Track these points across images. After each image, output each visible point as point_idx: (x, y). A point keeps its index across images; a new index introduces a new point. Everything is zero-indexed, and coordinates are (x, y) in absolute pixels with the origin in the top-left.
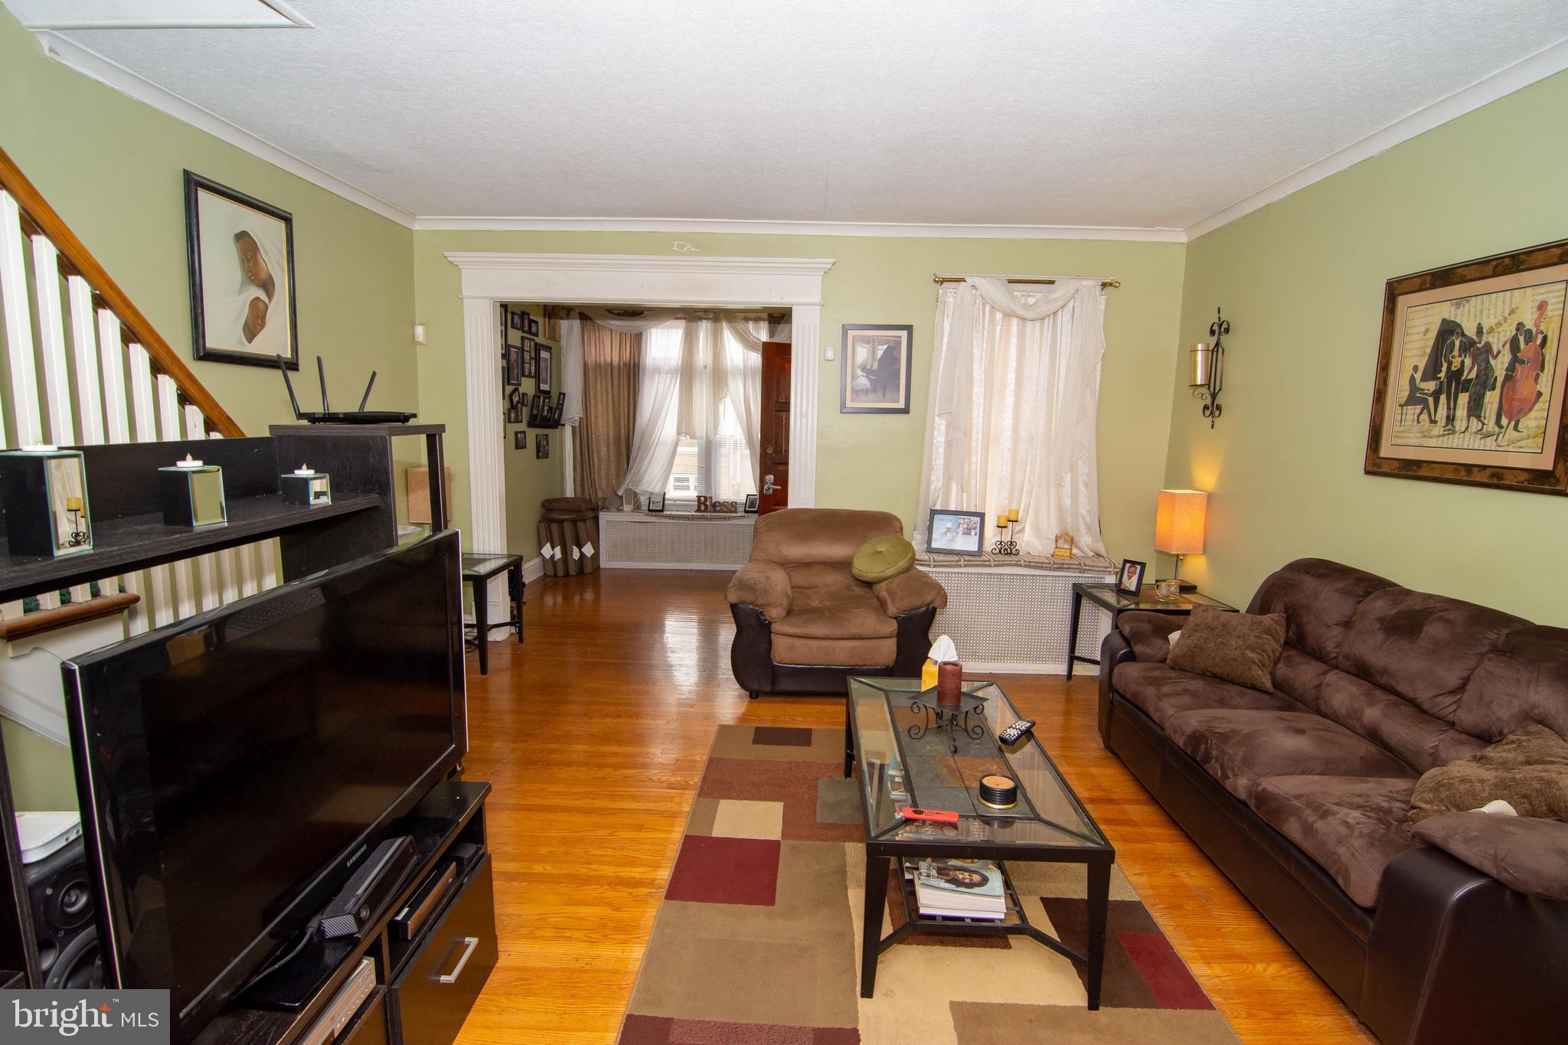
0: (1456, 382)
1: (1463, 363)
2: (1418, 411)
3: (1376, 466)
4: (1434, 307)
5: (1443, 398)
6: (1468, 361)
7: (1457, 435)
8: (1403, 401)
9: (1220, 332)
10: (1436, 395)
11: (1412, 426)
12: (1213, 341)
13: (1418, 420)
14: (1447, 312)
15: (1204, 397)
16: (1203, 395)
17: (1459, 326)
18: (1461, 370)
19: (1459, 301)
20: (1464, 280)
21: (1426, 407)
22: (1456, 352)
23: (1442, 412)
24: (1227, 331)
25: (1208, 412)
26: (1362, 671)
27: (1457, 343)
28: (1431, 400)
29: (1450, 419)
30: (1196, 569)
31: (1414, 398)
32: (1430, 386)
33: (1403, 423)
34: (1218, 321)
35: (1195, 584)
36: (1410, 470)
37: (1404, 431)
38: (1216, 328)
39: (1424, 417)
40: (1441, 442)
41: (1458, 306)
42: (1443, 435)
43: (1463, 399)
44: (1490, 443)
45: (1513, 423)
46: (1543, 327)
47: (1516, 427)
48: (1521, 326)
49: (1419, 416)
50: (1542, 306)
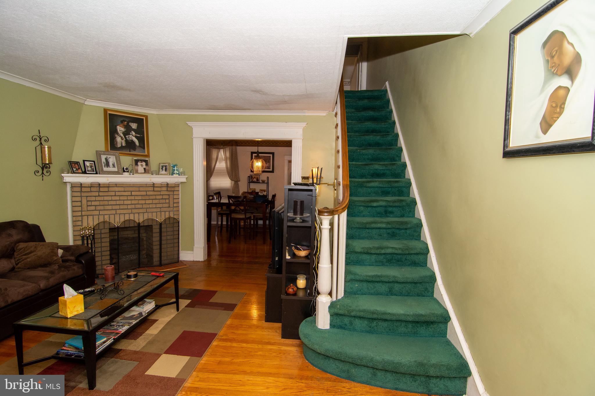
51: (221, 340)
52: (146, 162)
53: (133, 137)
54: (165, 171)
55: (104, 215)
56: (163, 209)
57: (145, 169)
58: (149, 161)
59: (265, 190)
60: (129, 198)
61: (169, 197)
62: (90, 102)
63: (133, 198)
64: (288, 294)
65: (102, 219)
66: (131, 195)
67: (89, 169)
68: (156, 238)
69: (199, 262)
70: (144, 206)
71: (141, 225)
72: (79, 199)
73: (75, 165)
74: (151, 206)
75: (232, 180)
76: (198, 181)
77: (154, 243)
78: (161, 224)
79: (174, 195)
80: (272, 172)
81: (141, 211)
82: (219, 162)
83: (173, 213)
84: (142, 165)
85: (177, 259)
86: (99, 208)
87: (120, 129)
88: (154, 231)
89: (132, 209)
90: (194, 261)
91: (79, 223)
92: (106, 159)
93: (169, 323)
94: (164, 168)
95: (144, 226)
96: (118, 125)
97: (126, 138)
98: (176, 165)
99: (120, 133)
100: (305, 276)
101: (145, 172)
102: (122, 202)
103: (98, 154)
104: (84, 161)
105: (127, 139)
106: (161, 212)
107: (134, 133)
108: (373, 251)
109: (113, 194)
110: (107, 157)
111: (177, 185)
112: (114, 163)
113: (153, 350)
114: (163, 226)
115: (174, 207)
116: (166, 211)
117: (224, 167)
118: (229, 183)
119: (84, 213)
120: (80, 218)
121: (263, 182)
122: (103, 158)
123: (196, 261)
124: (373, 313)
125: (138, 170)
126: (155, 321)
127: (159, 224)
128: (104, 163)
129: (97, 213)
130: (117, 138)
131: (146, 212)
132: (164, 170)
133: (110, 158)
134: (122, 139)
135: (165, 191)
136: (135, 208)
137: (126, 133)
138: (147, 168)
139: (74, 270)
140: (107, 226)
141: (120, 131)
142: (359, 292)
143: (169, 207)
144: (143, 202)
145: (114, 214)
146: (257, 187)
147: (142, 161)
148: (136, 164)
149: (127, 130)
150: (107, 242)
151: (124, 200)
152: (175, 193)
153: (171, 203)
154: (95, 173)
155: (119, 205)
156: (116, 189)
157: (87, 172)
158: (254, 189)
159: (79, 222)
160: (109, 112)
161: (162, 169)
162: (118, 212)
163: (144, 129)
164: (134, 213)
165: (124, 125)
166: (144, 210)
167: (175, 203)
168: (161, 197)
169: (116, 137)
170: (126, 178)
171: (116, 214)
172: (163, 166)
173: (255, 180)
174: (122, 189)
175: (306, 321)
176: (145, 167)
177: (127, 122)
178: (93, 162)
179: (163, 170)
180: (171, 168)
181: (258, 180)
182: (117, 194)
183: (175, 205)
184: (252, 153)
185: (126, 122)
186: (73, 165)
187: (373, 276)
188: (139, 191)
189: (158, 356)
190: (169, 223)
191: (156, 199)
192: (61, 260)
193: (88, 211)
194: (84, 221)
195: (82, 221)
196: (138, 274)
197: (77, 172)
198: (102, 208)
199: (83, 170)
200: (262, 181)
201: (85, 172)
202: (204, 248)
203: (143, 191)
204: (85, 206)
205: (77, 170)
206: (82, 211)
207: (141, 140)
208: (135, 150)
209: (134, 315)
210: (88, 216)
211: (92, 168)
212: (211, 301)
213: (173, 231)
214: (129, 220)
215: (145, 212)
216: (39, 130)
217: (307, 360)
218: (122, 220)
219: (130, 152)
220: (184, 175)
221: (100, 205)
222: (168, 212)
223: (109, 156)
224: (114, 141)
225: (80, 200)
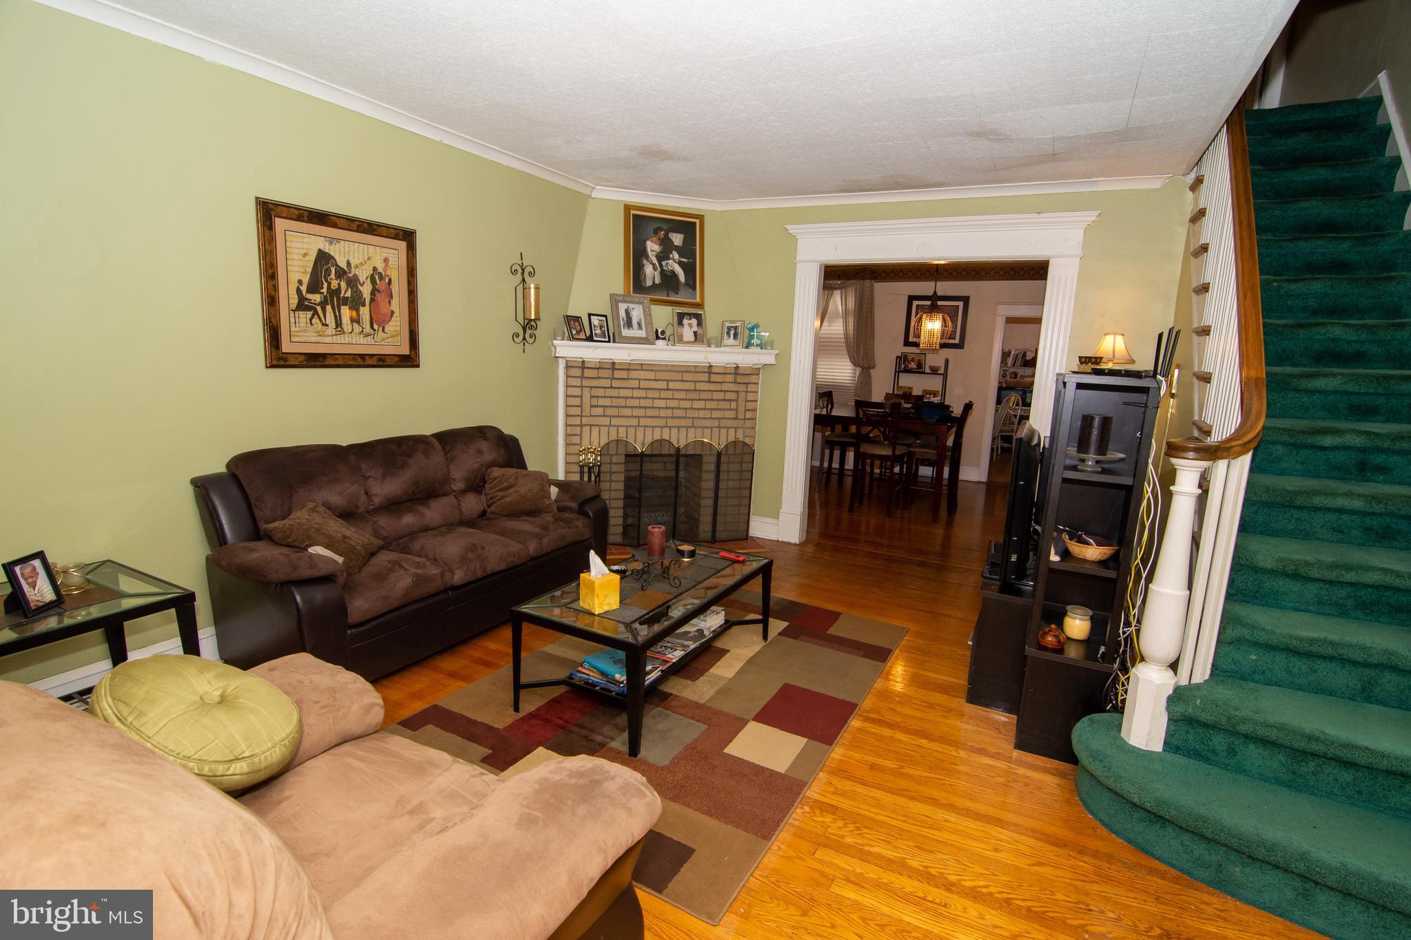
0: (334, 298)
1: (339, 284)
4: (310, 237)
5: (329, 308)
6: (343, 285)
7: (346, 335)
8: (294, 307)
10: (325, 305)
11: (307, 327)
13: (311, 322)
14: (321, 244)
17: (333, 258)
18: (339, 290)
20: (335, 226)
21: (316, 313)
22: (333, 276)
23: (330, 319)
27: (333, 270)
28: (319, 308)
29: (339, 324)
31: (302, 305)
32: (317, 298)
33: (297, 325)
37: (300, 331)
39: (315, 320)
41: (331, 243)
43: (345, 310)
44: (369, 340)
45: (381, 328)
46: (388, 273)
47: (383, 331)
48: (375, 269)
49: (311, 320)
50: (386, 260)
51: (867, 719)
52: (698, 317)
53: (674, 263)
54: (734, 339)
55: (618, 427)
56: (724, 422)
57: (695, 333)
58: (703, 317)
59: (938, 392)
60: (663, 394)
61: (738, 397)
62: (602, 193)
63: (669, 394)
64: (1042, 648)
65: (613, 437)
66: (667, 389)
67: (598, 331)
68: (707, 484)
69: (789, 544)
70: (690, 414)
71: (681, 453)
72: (577, 392)
73: (574, 324)
74: (702, 414)
75: (855, 364)
76: (800, 362)
77: (704, 494)
78: (719, 454)
79: (747, 392)
80: (960, 346)
81: (683, 423)
82: (829, 322)
83: (744, 433)
84: (690, 325)
85: (745, 533)
86: (610, 412)
87: (652, 247)
88: (705, 467)
89: (666, 418)
90: (778, 541)
91: (576, 440)
92: (627, 312)
93: (751, 661)
94: (732, 332)
95: (686, 456)
96: (648, 240)
97: (661, 266)
98: (756, 326)
99: (652, 255)
100: (1091, 613)
101: (696, 340)
102: (649, 403)
103: (615, 300)
104: (590, 315)
105: (665, 268)
106: (719, 427)
107: (676, 256)
108: (1315, 573)
109: (635, 384)
110: (628, 307)
111: (755, 371)
112: (641, 320)
113: (729, 707)
114: (724, 459)
115: (745, 419)
116: (730, 428)
117: (841, 334)
118: (849, 371)
119: (585, 420)
120: (578, 430)
121: (934, 371)
122: (622, 307)
123: (783, 542)
124: (1310, 738)
125: (682, 336)
126: (724, 652)
127: (716, 453)
128: (623, 320)
129: (606, 421)
130: (645, 267)
131: (693, 427)
132: (732, 336)
133: (633, 308)
134: (655, 269)
135: (730, 383)
136: (673, 417)
137: (662, 255)
138: (700, 331)
139: (577, 527)
140: (622, 451)
141: (652, 251)
142: (1257, 677)
143: (736, 418)
144: (687, 404)
145: (636, 427)
146: (917, 384)
147: (691, 315)
148: (680, 323)
149: (664, 248)
150: (621, 481)
151: (654, 399)
152: (751, 388)
153: (741, 410)
154: (607, 340)
155: (645, 408)
156: (642, 375)
157: (595, 339)
158: (909, 388)
159: (576, 437)
160: (633, 212)
161: (728, 333)
162: (643, 422)
163: (695, 245)
164: (670, 427)
165: (659, 239)
166: (688, 423)
167: (749, 410)
168: (721, 396)
169: (643, 266)
170: (661, 353)
171: (638, 426)
172: (729, 328)
173: (913, 365)
174: (651, 375)
175: (1092, 721)
176: (695, 328)
177: (665, 231)
178: (604, 318)
179: (730, 336)
180: (747, 332)
181: (920, 365)
182: (644, 384)
183: (749, 415)
184: (911, 298)
185: (663, 232)
186: (572, 323)
187: (1311, 641)
188: (682, 381)
189: (743, 723)
190: (735, 454)
191: (712, 400)
192: (555, 507)
193: (591, 416)
194: (583, 435)
195: (581, 435)
196: (697, 552)
197: (578, 337)
198: (613, 412)
199: (588, 334)
200: (932, 370)
201: (590, 339)
202: (803, 514)
203: (690, 381)
204: (586, 407)
205: (578, 333)
206: (581, 416)
207: (690, 269)
208: (677, 293)
209: (689, 632)
210: (591, 425)
211: (603, 329)
212: (831, 631)
213: (741, 471)
214: (661, 441)
215: (690, 427)
216: (521, 253)
217: (1091, 812)
218: (649, 440)
219: (668, 296)
220: (772, 349)
221: (612, 407)
222: (734, 430)
223: (631, 306)
224: (641, 273)
225: (580, 394)
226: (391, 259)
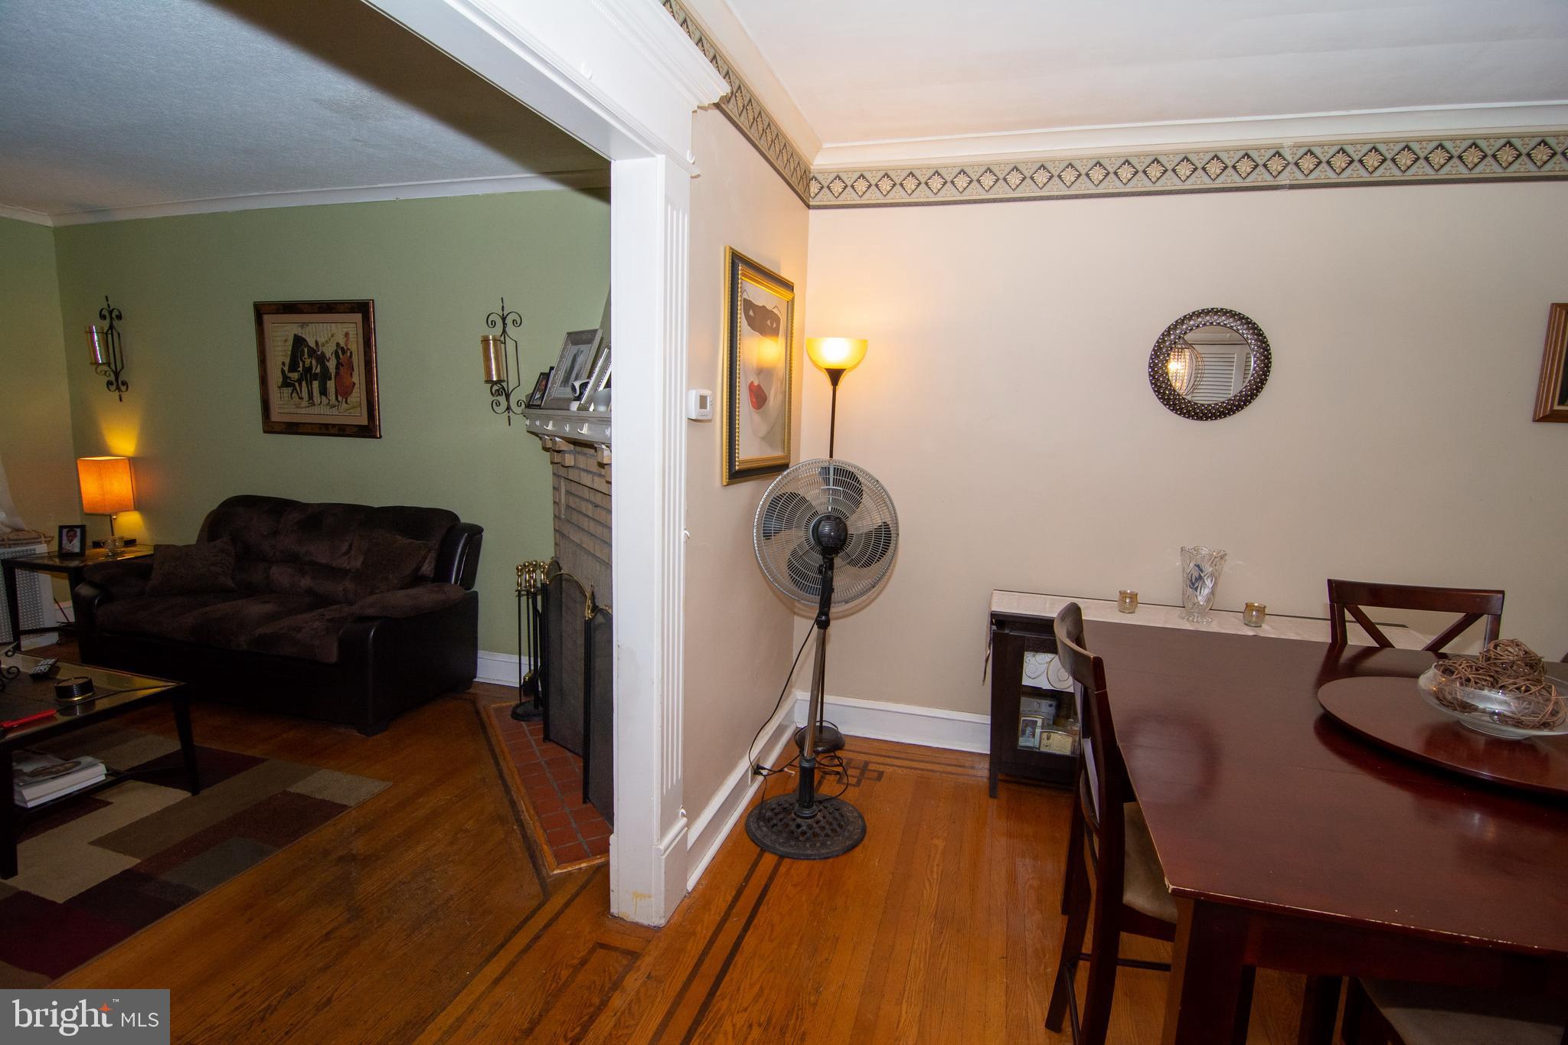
0: (308, 375)
1: (311, 362)
2: (290, 391)
3: (270, 427)
4: (287, 325)
5: (304, 383)
6: (314, 362)
8: (280, 384)
9: (111, 318)
10: (300, 381)
12: (106, 324)
13: (291, 397)
14: (296, 330)
15: (107, 374)
16: (106, 372)
17: (305, 341)
18: (310, 368)
19: (303, 325)
20: (301, 312)
21: (295, 388)
23: (305, 394)
24: (119, 317)
25: (113, 388)
26: (291, 559)
27: (306, 350)
28: (297, 384)
29: (310, 397)
30: (130, 522)
31: (286, 383)
32: (295, 376)
33: (282, 399)
34: (106, 307)
35: (133, 538)
36: (292, 428)
37: (283, 404)
38: (105, 312)
39: (295, 395)
40: (308, 411)
41: (302, 327)
42: (309, 407)
43: (316, 384)
44: (334, 411)
45: (344, 400)
46: (349, 347)
47: (346, 402)
48: (338, 344)
49: (291, 395)
50: (347, 335)
55: (573, 541)
72: (557, 483)
91: (558, 551)
103: (570, 342)
120: (558, 538)
128: (565, 371)
171: (581, 546)
186: (542, 383)
206: (559, 518)
223: (582, 348)
226: (351, 333)
